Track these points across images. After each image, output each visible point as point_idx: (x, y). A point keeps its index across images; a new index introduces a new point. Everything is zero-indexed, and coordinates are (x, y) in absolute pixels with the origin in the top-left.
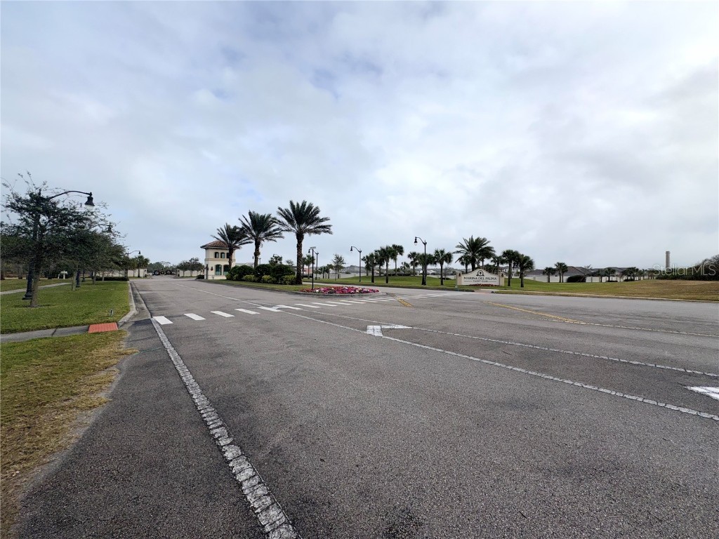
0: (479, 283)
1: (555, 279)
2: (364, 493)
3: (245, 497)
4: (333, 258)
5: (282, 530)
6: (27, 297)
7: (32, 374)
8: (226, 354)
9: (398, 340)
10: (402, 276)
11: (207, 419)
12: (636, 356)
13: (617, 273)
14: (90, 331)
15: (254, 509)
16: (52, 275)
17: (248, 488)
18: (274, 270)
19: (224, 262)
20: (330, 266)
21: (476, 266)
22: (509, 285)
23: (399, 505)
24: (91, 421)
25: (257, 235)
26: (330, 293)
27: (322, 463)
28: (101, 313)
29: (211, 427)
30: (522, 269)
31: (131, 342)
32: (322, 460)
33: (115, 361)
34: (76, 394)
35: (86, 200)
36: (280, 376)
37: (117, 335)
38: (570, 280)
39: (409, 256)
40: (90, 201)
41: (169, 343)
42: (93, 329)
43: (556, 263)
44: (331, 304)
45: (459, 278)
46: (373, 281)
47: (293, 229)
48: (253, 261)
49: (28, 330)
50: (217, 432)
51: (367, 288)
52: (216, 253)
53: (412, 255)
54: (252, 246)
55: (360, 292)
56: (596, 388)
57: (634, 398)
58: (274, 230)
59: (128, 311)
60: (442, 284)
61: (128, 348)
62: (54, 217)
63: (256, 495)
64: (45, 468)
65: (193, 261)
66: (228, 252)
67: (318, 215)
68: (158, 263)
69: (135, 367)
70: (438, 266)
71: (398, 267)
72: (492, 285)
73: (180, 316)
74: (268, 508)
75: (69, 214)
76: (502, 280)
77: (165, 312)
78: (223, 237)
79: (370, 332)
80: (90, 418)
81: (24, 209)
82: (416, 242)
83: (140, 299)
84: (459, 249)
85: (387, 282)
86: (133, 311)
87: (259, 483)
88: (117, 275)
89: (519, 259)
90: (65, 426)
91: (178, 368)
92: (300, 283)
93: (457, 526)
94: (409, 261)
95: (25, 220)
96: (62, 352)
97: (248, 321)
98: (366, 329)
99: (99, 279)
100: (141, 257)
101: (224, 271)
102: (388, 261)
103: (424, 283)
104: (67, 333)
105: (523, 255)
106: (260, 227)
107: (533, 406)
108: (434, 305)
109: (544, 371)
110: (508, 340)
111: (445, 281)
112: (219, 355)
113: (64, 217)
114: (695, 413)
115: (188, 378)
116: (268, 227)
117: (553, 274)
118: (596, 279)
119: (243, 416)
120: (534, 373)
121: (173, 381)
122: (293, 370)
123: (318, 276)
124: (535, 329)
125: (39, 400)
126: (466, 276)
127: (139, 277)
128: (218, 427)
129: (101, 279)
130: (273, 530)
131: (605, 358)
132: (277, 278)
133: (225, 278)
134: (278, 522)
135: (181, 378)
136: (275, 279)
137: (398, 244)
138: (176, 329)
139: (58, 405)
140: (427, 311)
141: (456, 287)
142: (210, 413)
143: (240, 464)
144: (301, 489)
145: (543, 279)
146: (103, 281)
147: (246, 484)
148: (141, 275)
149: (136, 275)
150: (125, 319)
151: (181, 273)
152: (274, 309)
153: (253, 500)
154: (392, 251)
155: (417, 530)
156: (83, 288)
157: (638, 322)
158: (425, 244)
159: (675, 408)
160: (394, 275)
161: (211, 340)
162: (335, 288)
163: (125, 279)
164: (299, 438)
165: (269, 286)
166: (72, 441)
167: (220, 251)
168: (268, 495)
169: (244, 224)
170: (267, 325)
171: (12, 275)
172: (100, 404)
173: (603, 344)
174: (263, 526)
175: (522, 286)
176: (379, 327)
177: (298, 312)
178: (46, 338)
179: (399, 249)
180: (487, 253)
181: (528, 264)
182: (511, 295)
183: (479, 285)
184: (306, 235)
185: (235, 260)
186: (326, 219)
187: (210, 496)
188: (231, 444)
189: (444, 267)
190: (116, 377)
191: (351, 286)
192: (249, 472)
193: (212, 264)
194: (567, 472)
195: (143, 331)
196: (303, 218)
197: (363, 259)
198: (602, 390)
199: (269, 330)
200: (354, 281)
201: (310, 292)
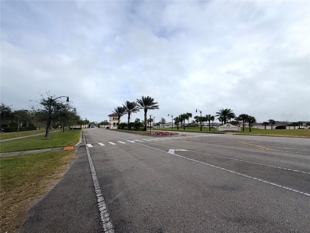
1: (269, 128)
2: (145, 220)
3: (101, 217)
4: (161, 119)
5: (110, 231)
6: (46, 136)
7: (42, 165)
8: (109, 160)
9: (180, 156)
10: (191, 126)
11: (95, 186)
12: (296, 168)
13: (304, 124)
14: (64, 150)
15: (102, 222)
16: (56, 127)
17: (103, 213)
18: (135, 125)
19: (117, 122)
20: (160, 123)
21: (226, 122)
22: (243, 131)
23: (158, 227)
24: (56, 184)
25: (129, 110)
26: (158, 135)
27: (132, 206)
28: (69, 142)
29: (96, 189)
30: (250, 123)
31: (77, 154)
32: (133, 205)
33: (69, 161)
34: (53, 173)
36: (127, 170)
37: (72, 151)
38: (277, 128)
39: (194, 118)
40: (68, 100)
41: (89, 155)
42: (65, 149)
43: (269, 120)
44: (157, 139)
45: (218, 127)
46: (178, 129)
47: (143, 107)
48: (128, 121)
49: (44, 149)
50: (97, 191)
51: (174, 132)
52: (114, 118)
53: (196, 117)
54: (127, 115)
55: (171, 134)
56: (269, 183)
57: (287, 188)
58: (136, 108)
59: (78, 142)
60: (210, 130)
61: (75, 156)
62: (55, 107)
63: (105, 216)
64: (38, 200)
65: (105, 121)
66: (118, 117)
67: (153, 102)
68: (93, 122)
69: (75, 164)
70: (208, 122)
71: (190, 123)
72: (234, 131)
73: (96, 144)
74: (107, 222)
76: (240, 128)
77: (91, 142)
78: (116, 111)
79: (169, 152)
80: (56, 182)
81: (46, 104)
83: (84, 137)
84: (218, 114)
85: (184, 129)
86: (80, 142)
87: (107, 212)
88: (78, 127)
89: (248, 118)
90: (47, 185)
91: (90, 165)
92: (146, 130)
94: (195, 120)
95: (46, 108)
96: (52, 157)
97: (121, 146)
98: (168, 151)
99: (71, 129)
100: (86, 120)
101: (117, 125)
102: (184, 120)
103: (201, 130)
104: (56, 150)
105: (250, 116)
106: (130, 107)
107: (232, 189)
108: (202, 140)
109: (244, 173)
110: (232, 158)
111: (212, 129)
112: (106, 160)
113: (59, 106)
115: (93, 169)
116: (134, 107)
117: (267, 125)
118: (292, 128)
119: (108, 185)
120: (239, 174)
121: (87, 170)
122: (133, 168)
123: (155, 127)
124: (248, 152)
125: (41, 175)
126: (222, 126)
127: (86, 128)
128: (98, 189)
130: (107, 231)
131: (279, 168)
132: (137, 128)
133: (117, 128)
134: (109, 228)
136: (135, 128)
137: (189, 113)
138: (94, 149)
139: (47, 177)
140: (198, 143)
141: (216, 132)
142: (97, 183)
143: (102, 204)
144: (122, 216)
145: (263, 128)
146: (73, 130)
147: (102, 212)
148: (86, 127)
150: (77, 145)
151: (101, 126)
152: (133, 142)
153: (103, 218)
154: (186, 116)
156: (66, 132)
158: (201, 112)
159: (308, 195)
160: (188, 126)
161: (105, 154)
162: (160, 132)
163: (80, 129)
165: (134, 132)
166: (49, 191)
167: (115, 117)
168: (109, 217)
169: (124, 106)
170: (127, 148)
171: (43, 127)
172: (60, 177)
173: (281, 161)
174: (104, 229)
175: (250, 131)
176: (174, 150)
177: (142, 143)
178: (49, 152)
179: (190, 115)
180: (232, 116)
181: (253, 121)
182: (242, 136)
183: (228, 131)
184: (148, 110)
185: (121, 121)
186: (157, 103)
188: (101, 196)
189: (210, 122)
190: (68, 167)
191: (167, 131)
192: (105, 208)
193: (112, 122)
194: (239, 221)
195: (82, 149)
196: (147, 103)
197: (174, 119)
198: (271, 183)
199: (128, 151)
200: (168, 129)
201: (149, 134)
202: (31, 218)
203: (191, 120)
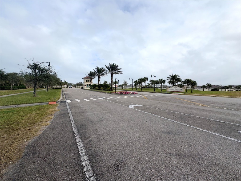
0: (175, 91)
1: (206, 90)
2: (111, 154)
3: (79, 152)
4: (124, 82)
5: (86, 162)
6: (34, 93)
7: (33, 116)
8: (84, 112)
9: (138, 110)
10: (147, 88)
11: (74, 131)
12: (223, 119)
13: (232, 88)
14: (49, 104)
15: (80, 155)
16: (41, 87)
17: (80, 150)
18: (104, 86)
19: (89, 83)
20: (123, 85)
21: (174, 85)
22: (187, 92)
23: (121, 159)
24: (44, 129)
25: (99, 74)
26: (121, 94)
28: (52, 99)
30: (192, 86)
31: (59, 107)
33: (53, 113)
34: (42, 122)
35: (48, 65)
36: (98, 120)
37: (56, 105)
38: (212, 90)
40: (49, 65)
41: (69, 108)
43: (207, 84)
44: (121, 97)
45: (167, 89)
46: (137, 90)
47: (110, 72)
48: (98, 83)
49: (33, 103)
51: (133, 92)
53: (151, 81)
54: (97, 78)
55: (131, 93)
56: (202, 129)
57: (215, 134)
58: (104, 73)
59: (60, 98)
60: (161, 91)
61: (56, 110)
62: (40, 71)
63: (82, 152)
64: (32, 140)
65: (80, 83)
66: (90, 80)
67: (118, 68)
68: (70, 83)
69: (58, 115)
70: (160, 85)
71: (146, 85)
72: (180, 92)
73: (74, 100)
74: (84, 156)
75: (43, 69)
76: (184, 90)
77: (70, 99)
78: (89, 76)
79: (130, 107)
80: (44, 128)
81: (32, 68)
82: (152, 76)
83: (64, 94)
84: (168, 79)
85: (142, 90)
86: (61, 98)
87: (84, 149)
88: (58, 87)
89: (191, 82)
90: (38, 130)
91: (70, 116)
92: (112, 90)
93: (136, 166)
94: (150, 83)
95: (32, 71)
96: (41, 110)
97: (93, 102)
98: (129, 106)
99: (53, 88)
100: (65, 82)
101: (89, 86)
102: (142, 83)
103: (154, 91)
104: (43, 104)
105: (193, 81)
106: (100, 72)
107: (175, 134)
108: (155, 99)
109: (185, 123)
110: (177, 111)
111: (162, 90)
112: (82, 112)
113: (43, 70)
114: (237, 140)
115: (72, 119)
116: (102, 72)
117: (205, 88)
118: (223, 90)
119: (84, 131)
120: (181, 123)
121: (68, 120)
122: (102, 118)
123: (119, 88)
124: (189, 108)
125: (33, 123)
126: (171, 88)
128: (76, 133)
129: (54, 88)
130: (84, 161)
131: (211, 119)
132: (105, 88)
133: (89, 88)
134: (86, 160)
135: (70, 118)
136: (104, 89)
137: (146, 77)
138: (72, 104)
139: (37, 124)
140: (152, 100)
141: (166, 92)
142: (75, 129)
143: (80, 143)
144: (94, 152)
145: (201, 89)
146: (55, 89)
147: (80, 149)
149: (64, 87)
150: (59, 101)
151: (77, 86)
152: (102, 99)
153: (81, 153)
154: (143, 79)
155: (123, 166)
156: (49, 91)
157: (232, 107)
158: (155, 77)
159: (229, 138)
160: (144, 88)
161: (81, 108)
162: (123, 92)
163: (61, 88)
164: (98, 138)
165: (102, 91)
166: (39, 134)
167: (88, 80)
168: (85, 152)
169: (95, 71)
170: (98, 103)
171: (31, 87)
172: (48, 125)
173: (213, 114)
174: (82, 160)
175: (192, 92)
176: (133, 106)
177: (109, 100)
178: (37, 106)
179: (147, 79)
180: (179, 80)
181: (194, 84)
184: (114, 75)
185: (92, 83)
186: (121, 69)
187: (70, 151)
188: (79, 138)
189: (162, 85)
190: (53, 117)
191: (128, 91)
192: (82, 146)
193: (86, 84)
194: (178, 155)
195: (63, 104)
196: (113, 68)
197: (134, 82)
198: (204, 130)
199: (98, 105)
200: (129, 90)
201: (115, 93)
202: (27, 152)
203: (147, 83)
